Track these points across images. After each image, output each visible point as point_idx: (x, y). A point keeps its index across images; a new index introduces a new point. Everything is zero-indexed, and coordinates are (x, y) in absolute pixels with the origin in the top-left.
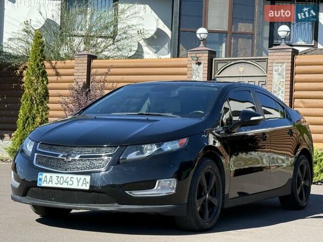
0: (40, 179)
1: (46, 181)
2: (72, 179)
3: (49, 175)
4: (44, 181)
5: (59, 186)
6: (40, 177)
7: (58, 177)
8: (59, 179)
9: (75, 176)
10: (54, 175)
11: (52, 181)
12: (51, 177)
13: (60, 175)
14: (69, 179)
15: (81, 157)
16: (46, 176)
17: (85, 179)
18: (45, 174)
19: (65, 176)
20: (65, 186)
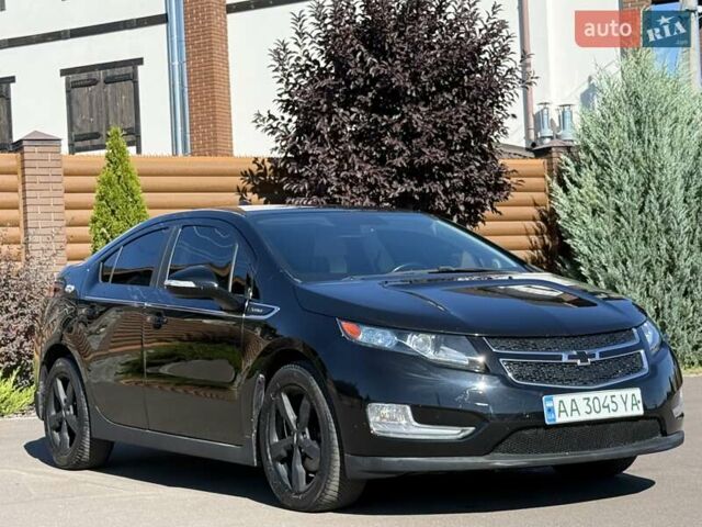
0: (550, 410)
1: (565, 411)
2: (614, 399)
3: (567, 398)
4: (560, 411)
5: (594, 416)
6: (547, 405)
7: (588, 399)
8: (591, 403)
9: (617, 393)
10: (579, 397)
11: (577, 410)
12: (573, 400)
13: (591, 395)
14: (608, 401)
15: (602, 354)
16: (561, 401)
17: (633, 395)
18: (557, 398)
19: (602, 395)
20: (605, 414)
